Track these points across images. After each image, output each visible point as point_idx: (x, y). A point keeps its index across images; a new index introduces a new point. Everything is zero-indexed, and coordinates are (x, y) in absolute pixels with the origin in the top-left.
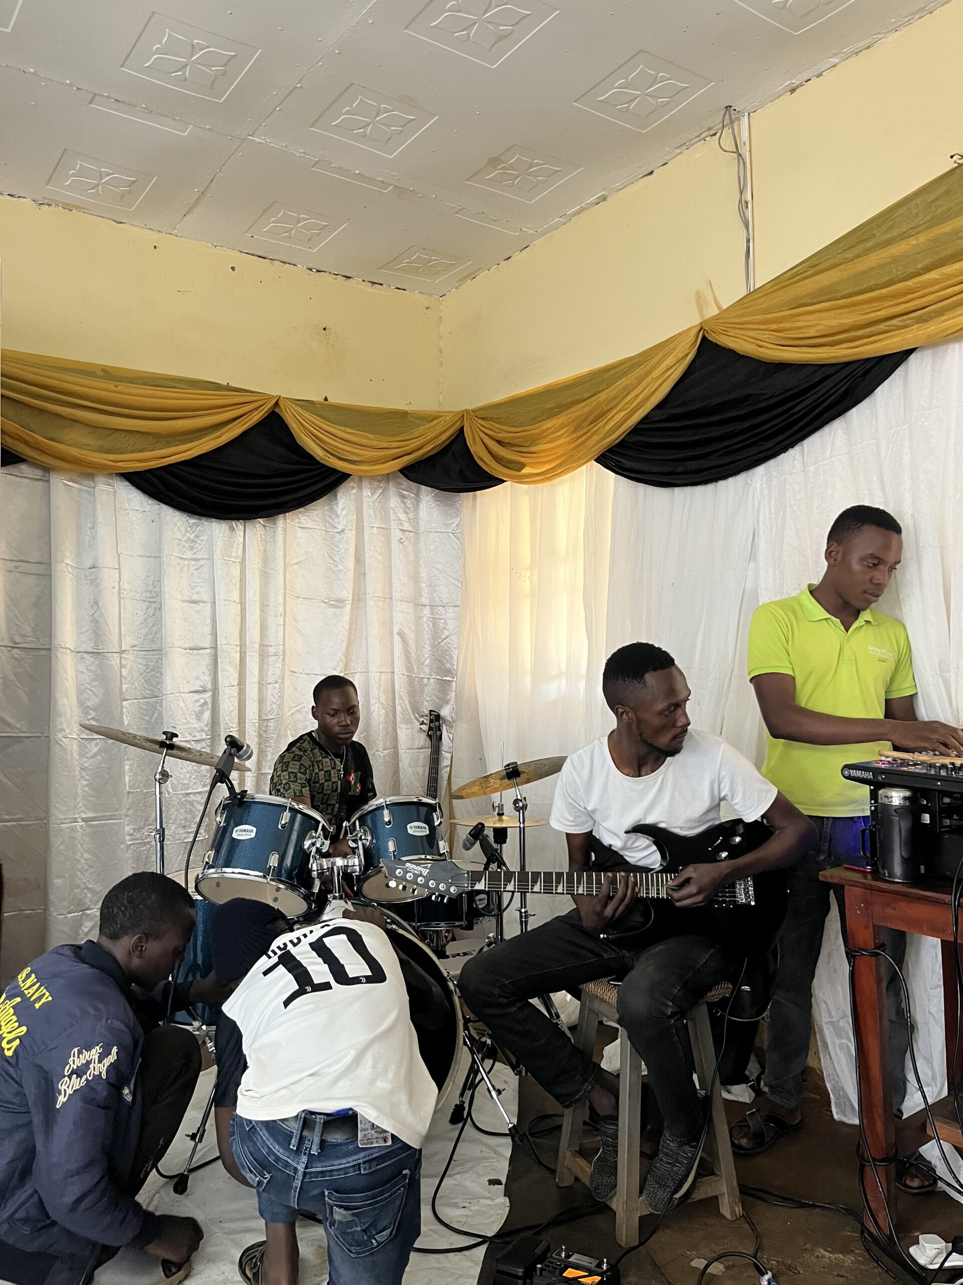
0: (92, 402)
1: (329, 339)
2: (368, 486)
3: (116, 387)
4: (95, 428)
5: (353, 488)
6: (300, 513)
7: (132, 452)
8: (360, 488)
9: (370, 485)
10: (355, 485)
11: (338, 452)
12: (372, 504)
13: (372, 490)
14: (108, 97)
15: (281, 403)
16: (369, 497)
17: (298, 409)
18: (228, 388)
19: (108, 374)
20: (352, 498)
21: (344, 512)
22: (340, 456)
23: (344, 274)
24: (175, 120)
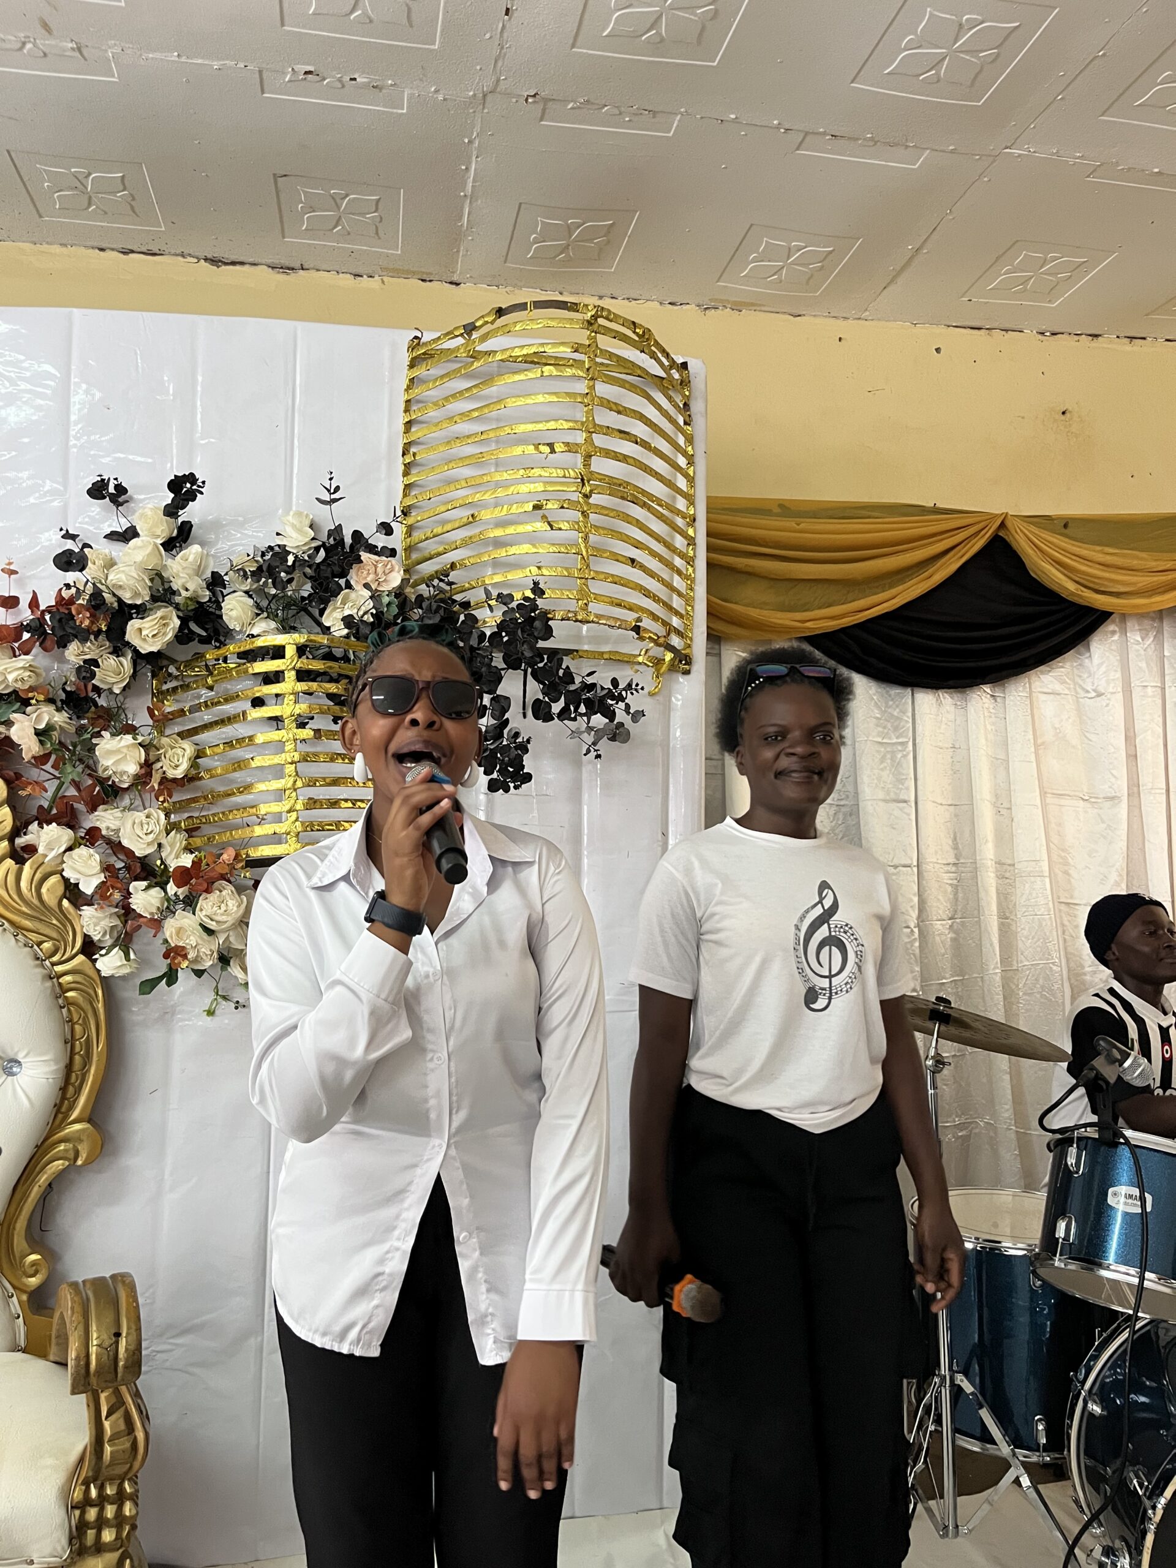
0: (770, 547)
1: (1070, 425)
2: (1137, 627)
3: (798, 525)
4: (773, 580)
5: (1114, 633)
6: (1042, 673)
7: (820, 608)
8: (1124, 632)
9: (1139, 625)
10: (1117, 629)
11: (1094, 583)
12: (1142, 652)
13: (1144, 632)
14: (824, 134)
15: (1009, 524)
16: (1138, 643)
17: (1033, 528)
18: (936, 510)
19: (786, 509)
20: (1114, 647)
21: (1103, 669)
22: (1096, 587)
23: (1089, 333)
24: (907, 147)
